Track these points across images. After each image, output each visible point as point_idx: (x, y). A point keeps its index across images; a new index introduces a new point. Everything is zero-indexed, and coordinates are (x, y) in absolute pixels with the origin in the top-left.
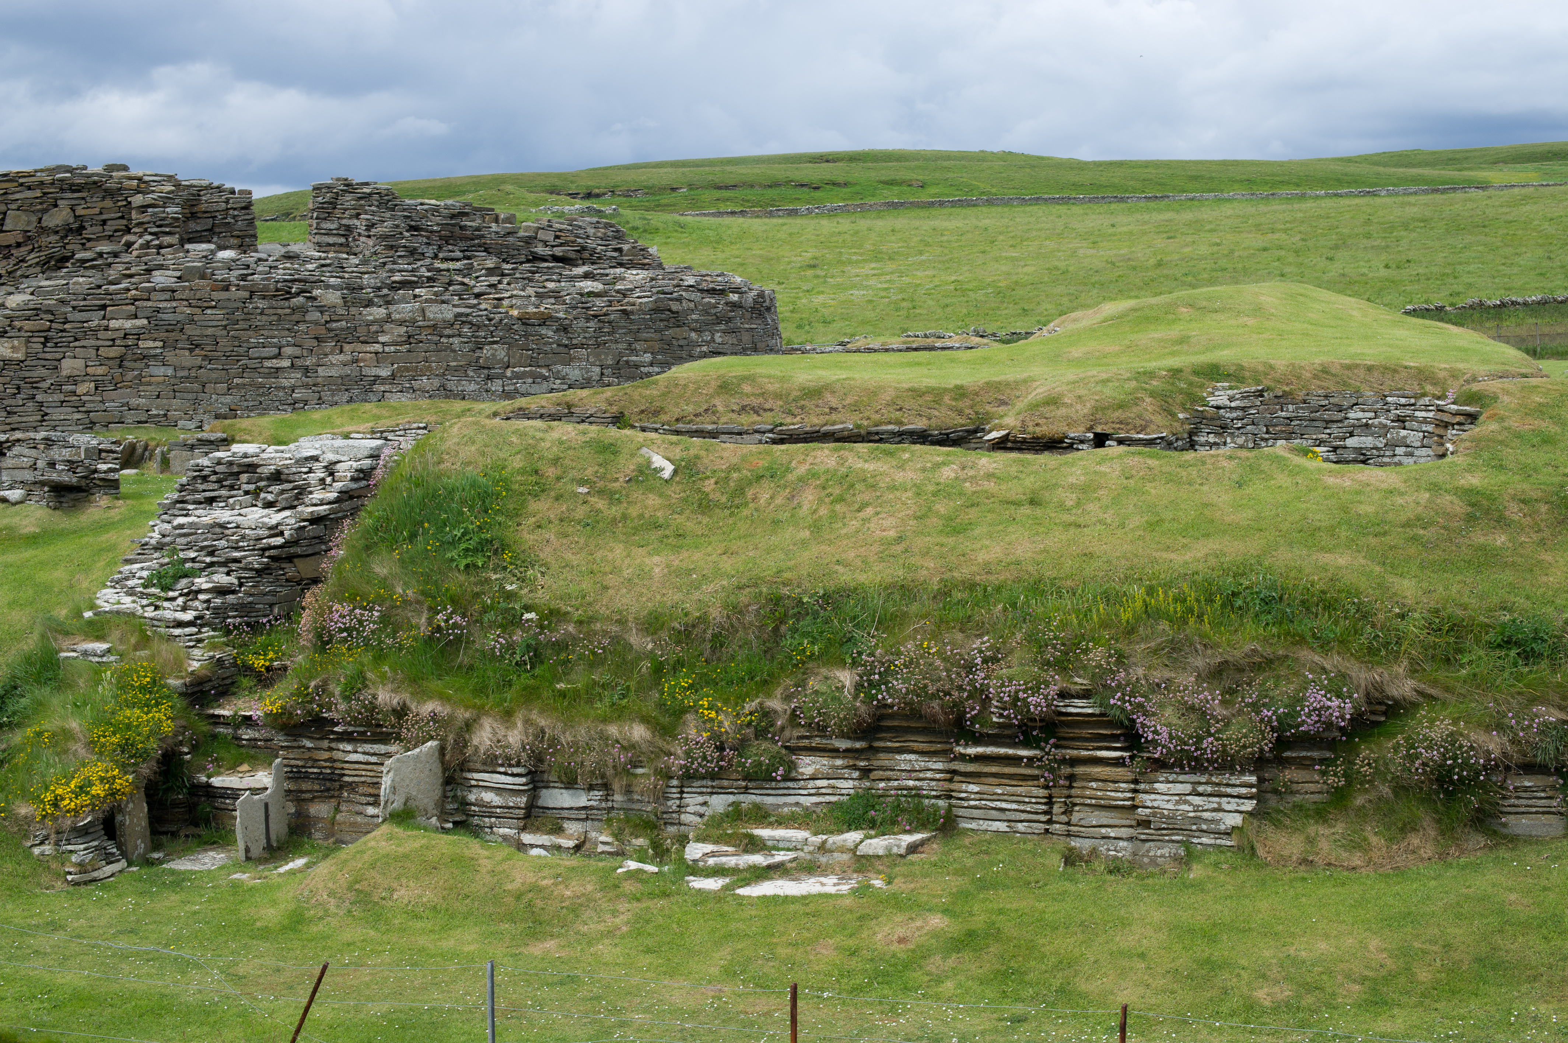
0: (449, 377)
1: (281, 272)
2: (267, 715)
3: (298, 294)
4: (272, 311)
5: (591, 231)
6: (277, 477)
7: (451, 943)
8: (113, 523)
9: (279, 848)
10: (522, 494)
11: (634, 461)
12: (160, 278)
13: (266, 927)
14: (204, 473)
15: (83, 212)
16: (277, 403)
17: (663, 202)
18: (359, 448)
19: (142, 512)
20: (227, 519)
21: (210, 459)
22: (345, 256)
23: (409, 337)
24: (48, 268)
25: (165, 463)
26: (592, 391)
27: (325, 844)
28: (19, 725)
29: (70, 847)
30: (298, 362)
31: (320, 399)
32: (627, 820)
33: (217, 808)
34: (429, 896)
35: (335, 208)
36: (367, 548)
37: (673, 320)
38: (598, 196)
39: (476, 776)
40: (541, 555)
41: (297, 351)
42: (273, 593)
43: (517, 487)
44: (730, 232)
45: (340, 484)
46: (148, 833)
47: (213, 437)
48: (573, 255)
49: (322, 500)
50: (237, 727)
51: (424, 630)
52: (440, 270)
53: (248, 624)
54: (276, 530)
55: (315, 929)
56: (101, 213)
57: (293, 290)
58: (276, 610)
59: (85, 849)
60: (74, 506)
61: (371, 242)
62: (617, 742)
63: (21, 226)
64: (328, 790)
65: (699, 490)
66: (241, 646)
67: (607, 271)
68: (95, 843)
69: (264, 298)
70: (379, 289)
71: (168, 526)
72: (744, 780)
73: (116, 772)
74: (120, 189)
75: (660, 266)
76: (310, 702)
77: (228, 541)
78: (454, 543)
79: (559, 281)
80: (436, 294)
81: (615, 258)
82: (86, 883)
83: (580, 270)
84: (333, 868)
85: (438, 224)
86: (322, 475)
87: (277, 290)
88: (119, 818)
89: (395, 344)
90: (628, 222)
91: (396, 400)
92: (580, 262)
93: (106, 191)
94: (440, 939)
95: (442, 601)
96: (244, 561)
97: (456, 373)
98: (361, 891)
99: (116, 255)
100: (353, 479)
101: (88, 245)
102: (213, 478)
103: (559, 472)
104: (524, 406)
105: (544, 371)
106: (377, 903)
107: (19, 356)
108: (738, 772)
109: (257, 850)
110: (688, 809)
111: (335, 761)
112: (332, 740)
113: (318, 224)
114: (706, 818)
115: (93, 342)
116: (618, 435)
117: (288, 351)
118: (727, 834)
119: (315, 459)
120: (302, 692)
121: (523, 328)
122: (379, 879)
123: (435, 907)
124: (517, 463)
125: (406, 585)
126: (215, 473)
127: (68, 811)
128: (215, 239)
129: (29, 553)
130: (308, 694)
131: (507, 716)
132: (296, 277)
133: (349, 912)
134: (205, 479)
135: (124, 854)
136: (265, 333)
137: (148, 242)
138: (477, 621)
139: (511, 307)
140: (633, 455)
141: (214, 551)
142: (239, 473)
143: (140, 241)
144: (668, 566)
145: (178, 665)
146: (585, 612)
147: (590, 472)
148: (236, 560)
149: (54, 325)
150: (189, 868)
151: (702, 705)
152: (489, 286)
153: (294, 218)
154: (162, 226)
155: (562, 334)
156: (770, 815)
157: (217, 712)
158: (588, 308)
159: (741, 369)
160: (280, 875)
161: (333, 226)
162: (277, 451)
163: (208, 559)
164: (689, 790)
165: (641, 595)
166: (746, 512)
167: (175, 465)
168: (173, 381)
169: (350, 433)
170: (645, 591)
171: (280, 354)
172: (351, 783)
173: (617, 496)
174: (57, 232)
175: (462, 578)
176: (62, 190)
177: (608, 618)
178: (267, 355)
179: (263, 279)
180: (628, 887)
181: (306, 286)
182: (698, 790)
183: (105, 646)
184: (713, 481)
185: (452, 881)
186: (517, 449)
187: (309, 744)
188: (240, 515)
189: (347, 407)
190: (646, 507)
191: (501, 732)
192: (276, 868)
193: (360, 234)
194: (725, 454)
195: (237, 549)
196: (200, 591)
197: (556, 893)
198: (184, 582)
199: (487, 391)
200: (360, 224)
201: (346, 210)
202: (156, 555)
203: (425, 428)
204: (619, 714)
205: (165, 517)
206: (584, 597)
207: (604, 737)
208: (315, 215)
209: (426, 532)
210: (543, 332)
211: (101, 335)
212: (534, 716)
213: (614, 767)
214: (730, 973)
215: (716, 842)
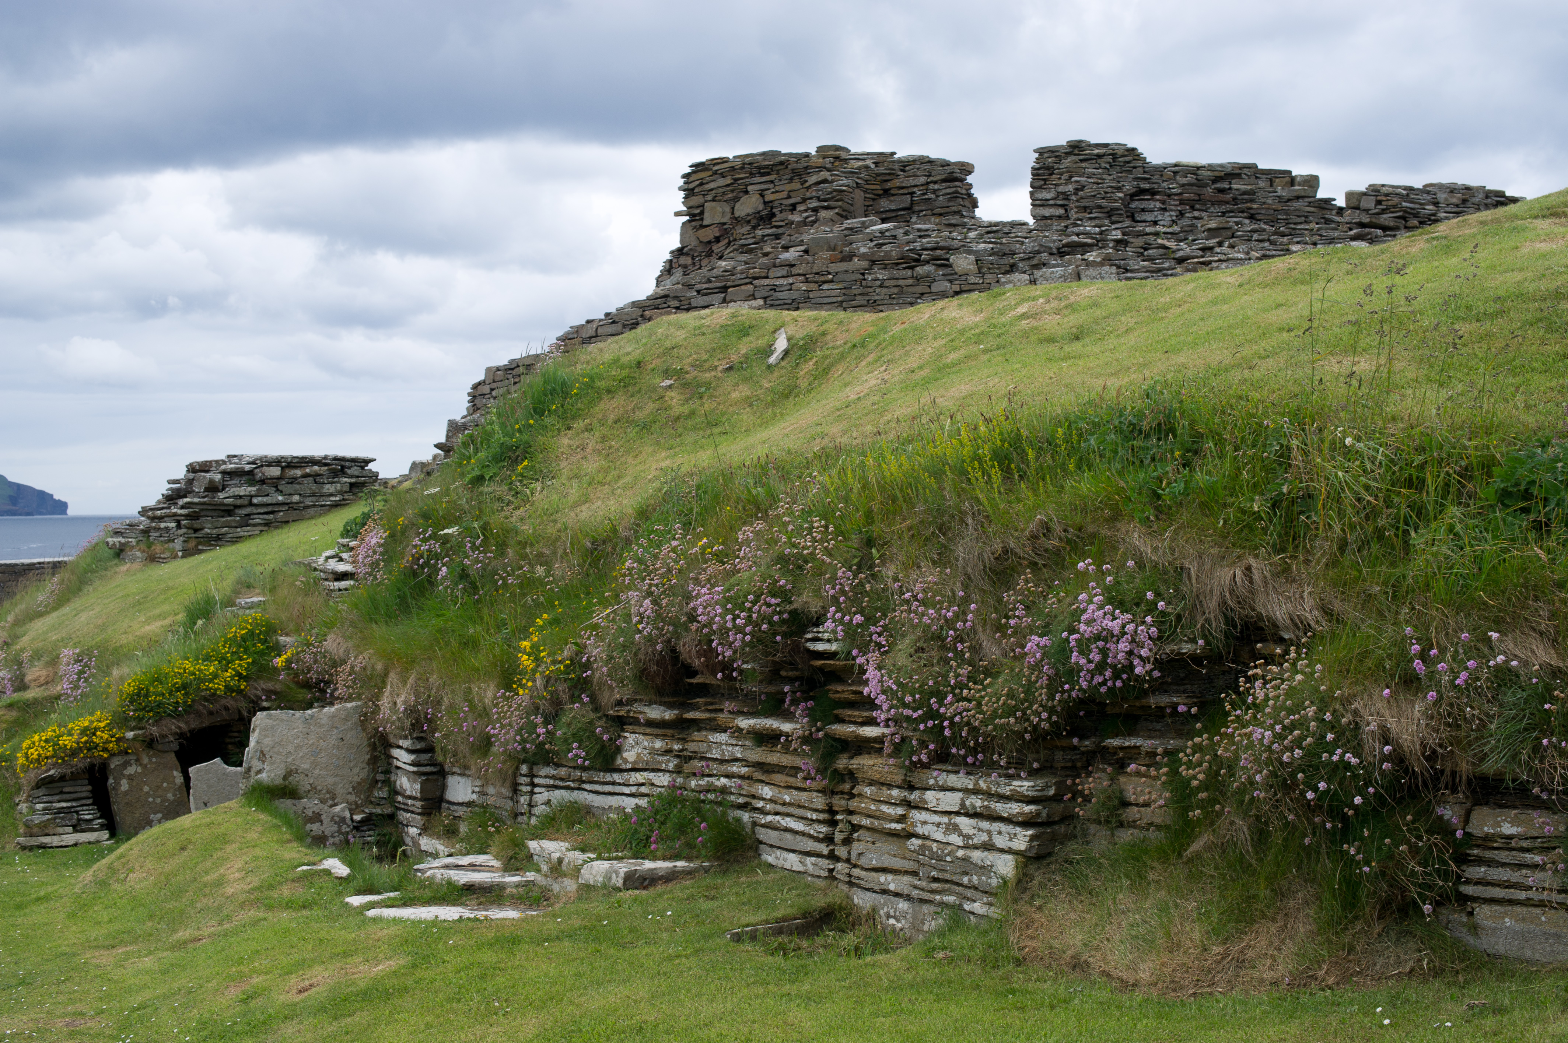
3: (927, 262)
4: (893, 283)
10: (600, 392)
15: (772, 198)
29: (38, 806)
35: (1051, 174)
40: (561, 465)
48: (1390, 223)
57: (925, 258)
63: (718, 218)
65: (793, 375)
68: (65, 805)
69: (885, 267)
72: (580, 768)
74: (806, 168)
85: (1181, 186)
87: (902, 258)
88: (110, 781)
92: (1403, 231)
93: (795, 171)
103: (660, 363)
113: (1033, 194)
131: (405, 673)
140: (760, 337)
161: (1049, 196)
164: (538, 781)
173: (701, 389)
174: (749, 222)
176: (752, 175)
179: (894, 248)
182: (545, 782)
184: (814, 361)
193: (1073, 202)
200: (1072, 189)
201: (1061, 174)
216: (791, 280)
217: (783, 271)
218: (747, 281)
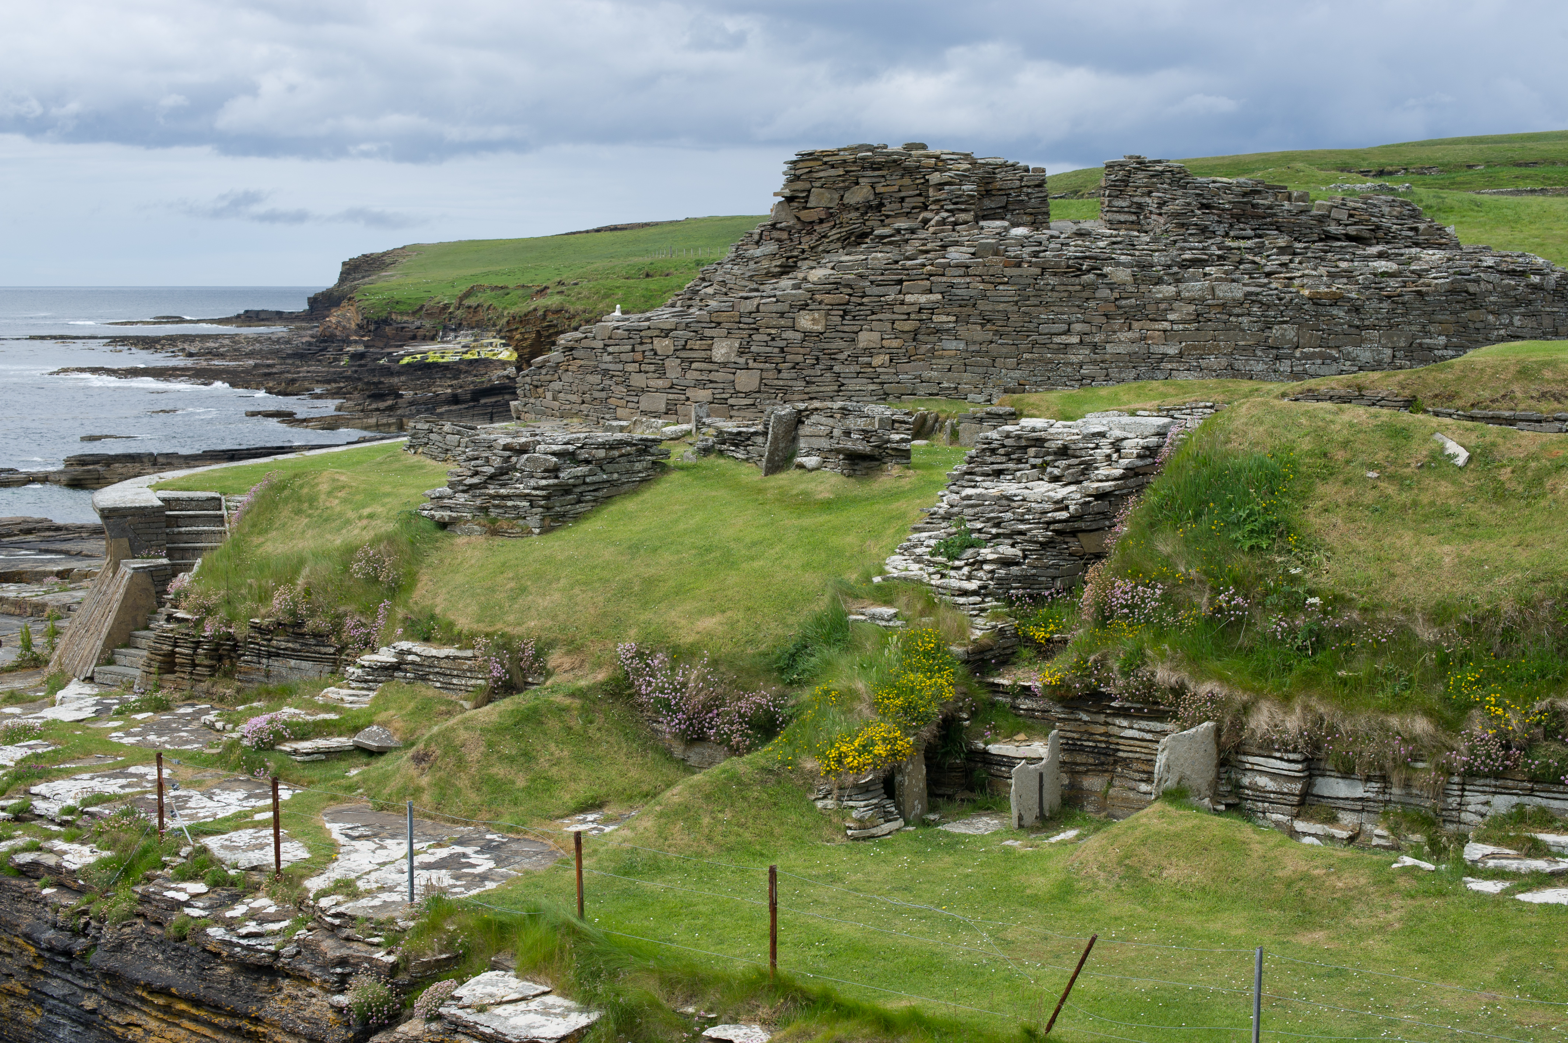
0: (1237, 357)
1: (1072, 248)
2: (1045, 686)
3: (1088, 271)
4: (1062, 288)
5: (1386, 210)
6: (1064, 452)
7: (1218, 925)
8: (903, 492)
9: (1051, 818)
10: (1310, 477)
11: (1427, 446)
12: (955, 255)
13: (1036, 895)
14: (993, 446)
15: (882, 190)
16: (1065, 379)
17: (1458, 179)
18: (1146, 425)
19: (931, 482)
20: (1013, 492)
21: (999, 432)
22: (1136, 233)
23: (1198, 315)
24: (849, 244)
25: (955, 435)
26: (1384, 373)
27: (1097, 817)
28: (808, 683)
29: (851, 803)
30: (1087, 339)
31: (1107, 375)
32: (1405, 815)
33: (993, 775)
34: (1198, 877)
35: (1127, 186)
36: (1152, 525)
37: (1470, 302)
38: (1390, 173)
39: (1251, 759)
40: (1327, 539)
41: (1086, 328)
42: (1056, 566)
43: (1305, 469)
44: (1529, 211)
45: (1126, 461)
46: (925, 795)
47: (1001, 410)
48: (1366, 234)
49: (1107, 476)
50: (1016, 696)
51: (1205, 610)
52: (1230, 249)
53: (1031, 596)
54: (1061, 505)
55: (1083, 901)
56: (900, 191)
57: (1084, 267)
58: (1058, 583)
59: (865, 806)
60: (867, 474)
61: (1162, 220)
62: (1398, 734)
63: (824, 203)
64: (1102, 764)
65: (1494, 479)
66: (1023, 617)
67: (1402, 251)
68: (875, 801)
69: (1055, 274)
70: (1169, 267)
71: (956, 497)
72: (1529, 781)
73: (898, 734)
74: (918, 167)
75: (1458, 246)
76: (1089, 676)
77: (1014, 513)
78: (1238, 524)
79: (1352, 261)
80: (1226, 272)
81: (1410, 237)
82: (864, 839)
83: (1374, 250)
84: (1104, 842)
85: (1230, 202)
86: (1109, 451)
87: (1068, 267)
88: (898, 778)
89: (1184, 322)
90: (1421, 201)
91: (1183, 378)
92: (1374, 241)
93: (905, 169)
94: (1207, 921)
95: (1225, 582)
96: (1029, 534)
97: (1244, 353)
98: (1131, 867)
99: (913, 231)
100: (1139, 456)
101: (887, 221)
102: (1002, 451)
103: (1348, 455)
104: (1313, 387)
105: (1334, 352)
106: (1146, 880)
107: (819, 328)
108: (1524, 773)
109: (1030, 819)
110: (1469, 808)
111: (1110, 736)
112: (1108, 715)
113: (1110, 201)
114: (1488, 818)
115: (889, 316)
116: (1411, 419)
117: (1077, 327)
118: (1509, 836)
119: (1102, 435)
120: (1080, 665)
121: (1314, 308)
122: (1149, 856)
123: (1204, 889)
124: (1306, 445)
125: (1189, 564)
126: (1004, 446)
127: (851, 769)
128: (1009, 216)
129: (823, 518)
130: (1087, 668)
131: (1286, 701)
132: (1087, 254)
133: (1118, 886)
134: (993, 451)
135: (902, 814)
136: (1055, 309)
137: (944, 219)
138: (1259, 603)
139: (1303, 286)
140: (1426, 441)
141: (1000, 523)
142: (1027, 447)
143: (937, 218)
144: (1458, 556)
145: (961, 633)
146: (1370, 599)
147: (1380, 456)
148: (1021, 533)
149: (853, 299)
150: (963, 831)
151: (1489, 702)
152: (1280, 265)
153: (1082, 196)
154: (958, 203)
155: (1354, 314)
156: (1555, 820)
157: (997, 680)
158: (1381, 289)
159: (1542, 354)
160: (1051, 844)
161: (1124, 204)
162: (1064, 427)
163: (994, 531)
164: (1471, 788)
165: (1430, 584)
166: (1543, 503)
167: (964, 437)
168: (964, 355)
169: (1137, 410)
170: (1433, 580)
171: (1069, 330)
172: (1125, 759)
173: (1408, 482)
174: (858, 209)
175: (1246, 559)
176: (864, 168)
177: (1394, 607)
178: (1056, 331)
179: (1054, 256)
180: (1403, 883)
181: (1097, 262)
182: (1481, 789)
183: (892, 611)
184: (1509, 469)
185: (1222, 864)
186: (1306, 431)
187: (1085, 717)
188: (1026, 488)
189: (1135, 385)
190: (1438, 495)
191: (1279, 717)
192: (1048, 838)
193: (1151, 212)
194: (1524, 442)
195: (1022, 521)
196: (985, 562)
197: (1327, 884)
198: (970, 552)
199: (1275, 371)
200: (1151, 202)
201: (1137, 187)
202: (944, 525)
203: (1211, 407)
204: (1401, 705)
205: (953, 488)
206: (1369, 584)
207: (1384, 728)
208: (1107, 192)
209: (1210, 512)
210: (1334, 312)
211: (897, 308)
212: (1313, 702)
213: (1394, 759)
214: (1505, 980)
215: (1497, 844)
216: (968, 280)
217: (961, 271)
218: (923, 276)
